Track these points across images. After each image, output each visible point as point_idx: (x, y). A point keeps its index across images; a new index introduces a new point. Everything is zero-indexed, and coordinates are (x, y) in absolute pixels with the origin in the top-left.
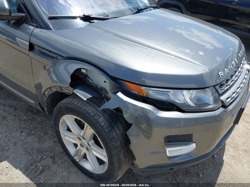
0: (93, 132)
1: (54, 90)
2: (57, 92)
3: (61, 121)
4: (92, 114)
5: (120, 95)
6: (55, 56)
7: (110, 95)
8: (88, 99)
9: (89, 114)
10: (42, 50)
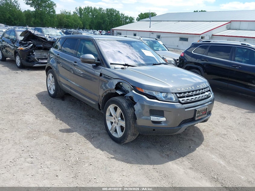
0: (121, 112)
1: (107, 92)
2: (109, 93)
3: (108, 109)
4: (121, 102)
5: (133, 91)
6: (110, 78)
7: (130, 91)
8: (121, 94)
9: (120, 102)
10: (105, 76)
